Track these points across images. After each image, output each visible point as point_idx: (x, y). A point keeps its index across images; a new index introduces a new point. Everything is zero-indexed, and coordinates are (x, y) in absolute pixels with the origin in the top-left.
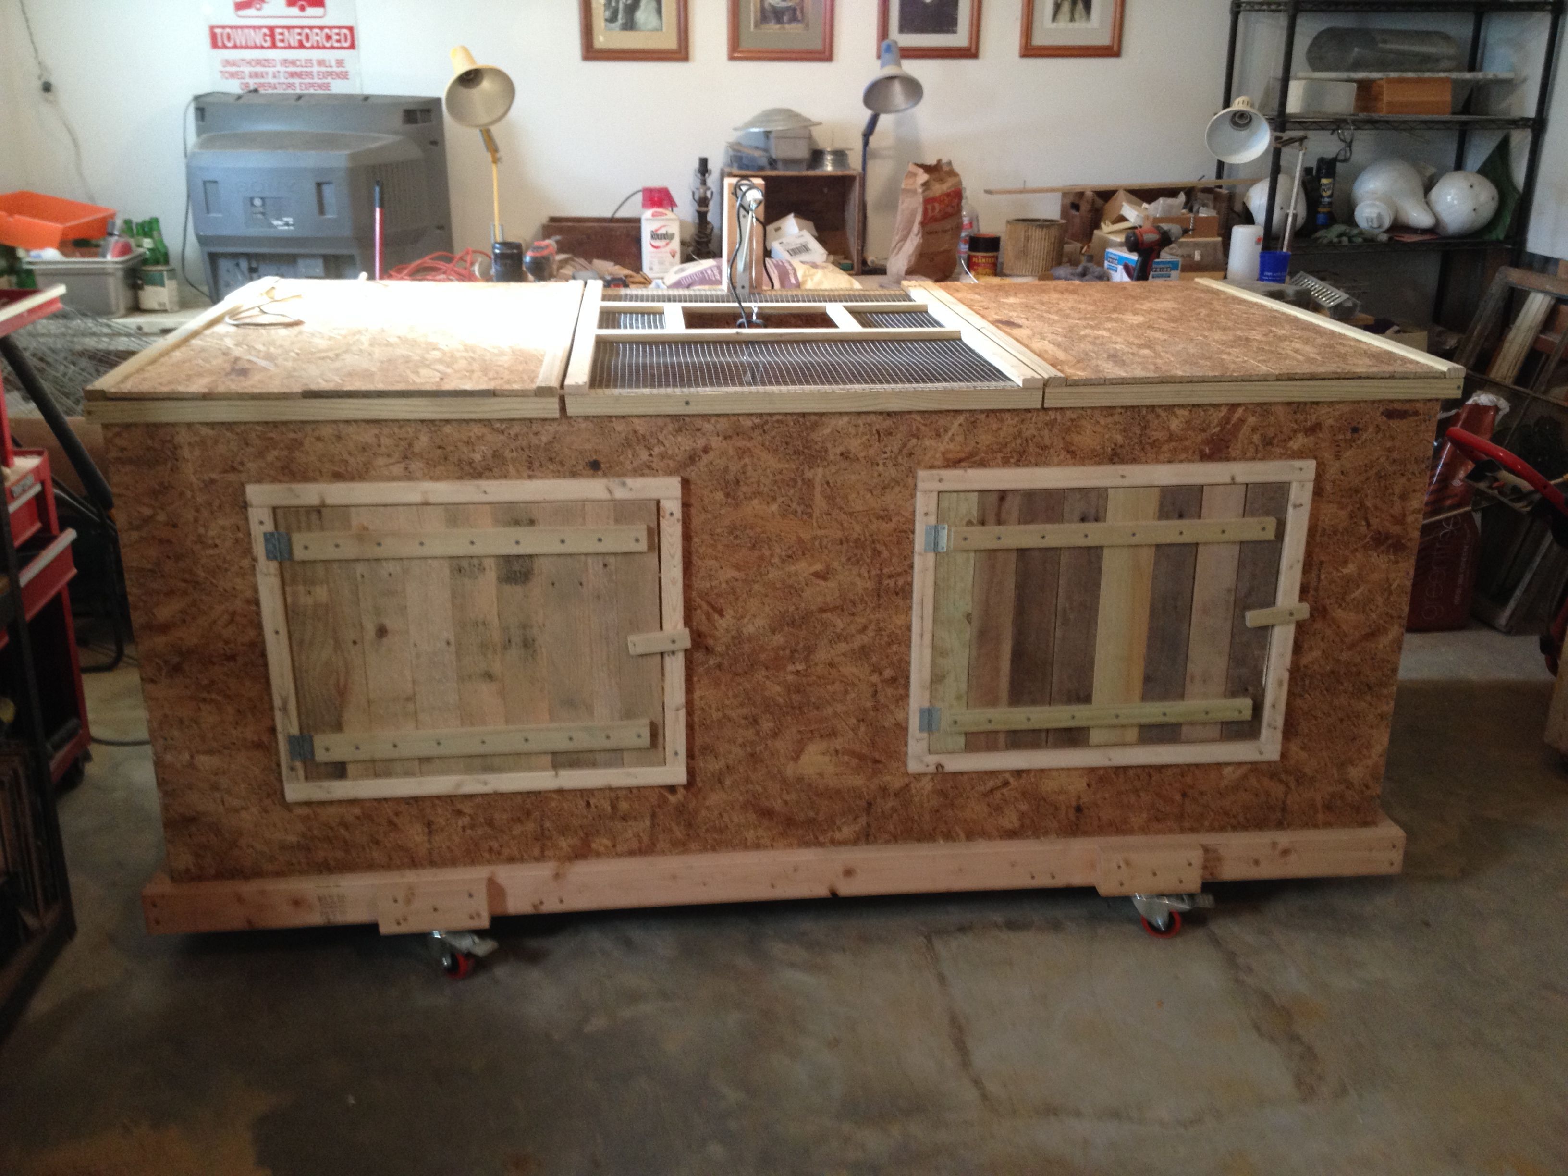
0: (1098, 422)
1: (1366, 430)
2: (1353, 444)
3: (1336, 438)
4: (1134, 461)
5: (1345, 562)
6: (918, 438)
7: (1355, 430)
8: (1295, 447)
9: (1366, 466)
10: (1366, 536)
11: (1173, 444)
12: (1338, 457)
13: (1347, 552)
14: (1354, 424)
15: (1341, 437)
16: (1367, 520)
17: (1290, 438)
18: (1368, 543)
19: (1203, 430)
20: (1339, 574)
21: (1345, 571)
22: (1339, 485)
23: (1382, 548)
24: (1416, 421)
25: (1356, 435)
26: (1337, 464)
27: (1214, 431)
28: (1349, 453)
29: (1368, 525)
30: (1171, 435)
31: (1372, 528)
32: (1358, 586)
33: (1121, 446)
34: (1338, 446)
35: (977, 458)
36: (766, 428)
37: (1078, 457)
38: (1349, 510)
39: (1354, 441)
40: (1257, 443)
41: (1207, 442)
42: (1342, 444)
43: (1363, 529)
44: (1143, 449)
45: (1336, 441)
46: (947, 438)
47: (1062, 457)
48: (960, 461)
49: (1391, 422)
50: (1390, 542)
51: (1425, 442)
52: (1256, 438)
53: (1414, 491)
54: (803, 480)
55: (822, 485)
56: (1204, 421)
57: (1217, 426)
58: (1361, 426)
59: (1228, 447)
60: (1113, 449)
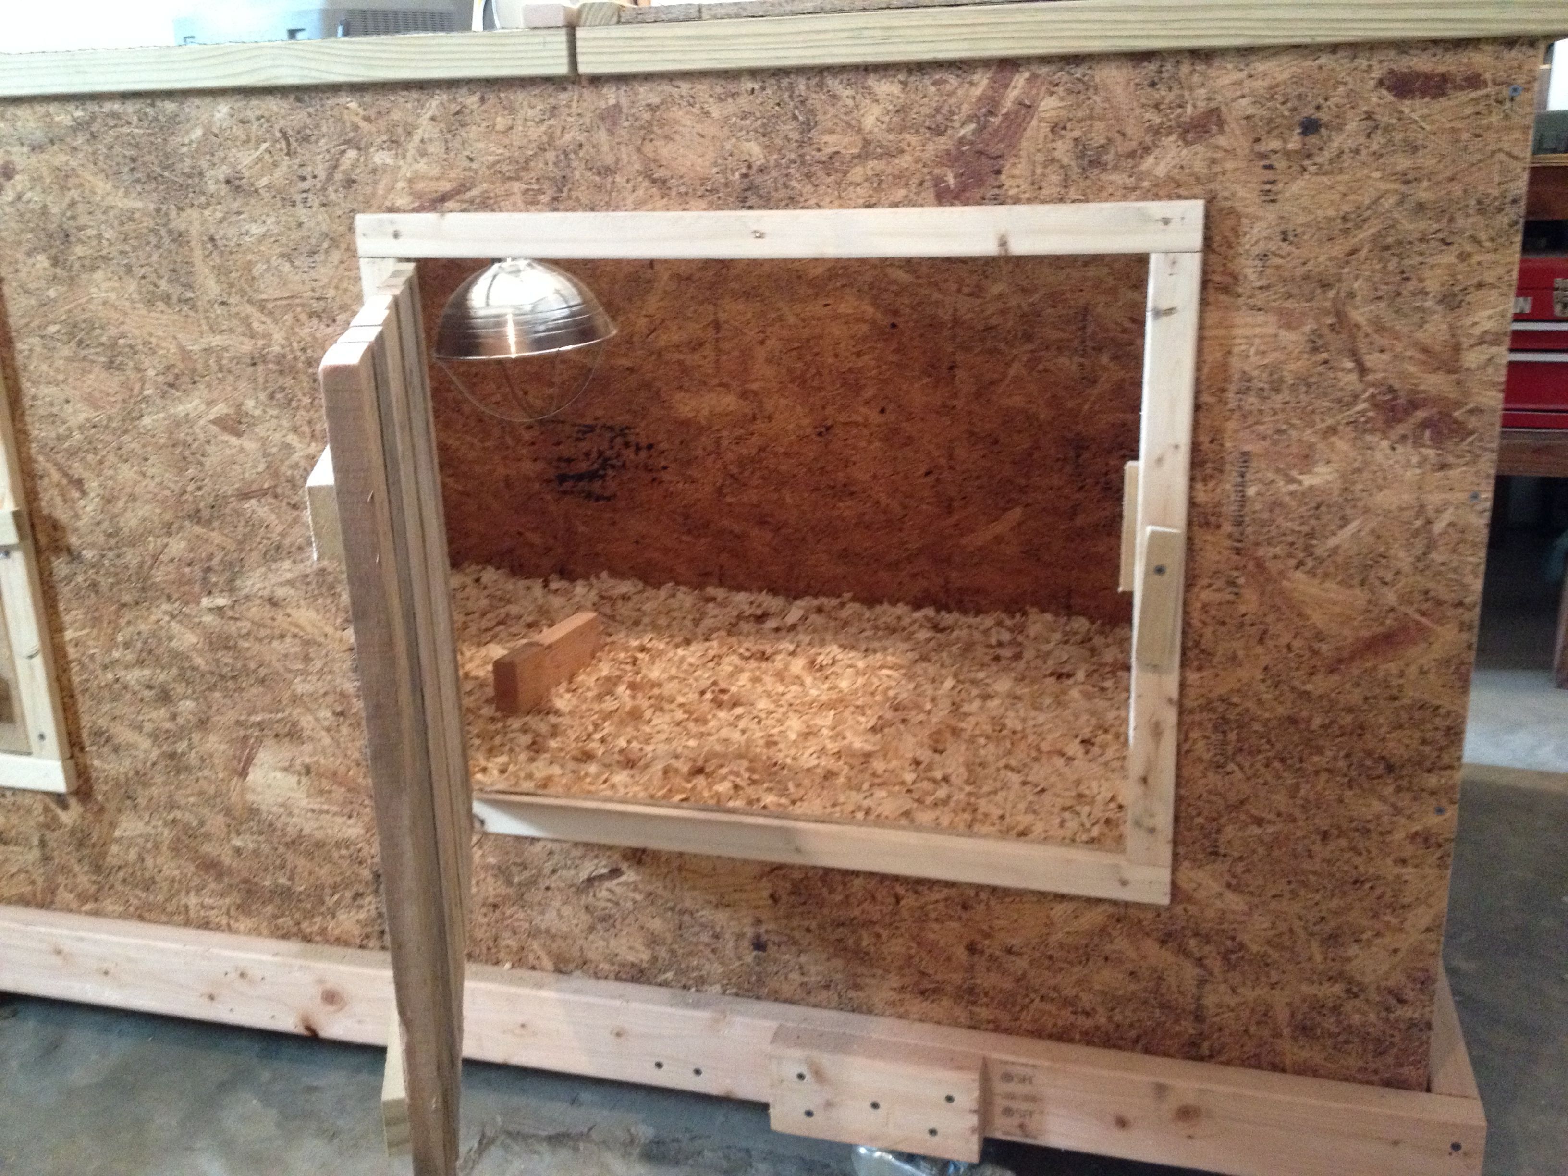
0: (707, 114)
1: (1340, 128)
2: (1306, 163)
3: (1262, 148)
4: (792, 202)
5: (1307, 460)
6: (359, 149)
7: (1310, 127)
8: (1161, 171)
9: (1345, 219)
10: (1356, 397)
11: (873, 164)
12: (1269, 197)
13: (1308, 435)
14: (1308, 111)
15: (1275, 144)
16: (1354, 354)
17: (1147, 150)
18: (1362, 413)
19: (938, 131)
20: (1293, 487)
21: (1308, 481)
22: (1278, 267)
23: (1401, 429)
24: (1476, 101)
25: (1313, 140)
26: (1270, 214)
27: (962, 132)
28: (1297, 186)
29: (1362, 370)
30: (867, 143)
31: (1370, 378)
32: (1345, 521)
33: (761, 170)
34: (1269, 167)
35: (474, 192)
36: (95, 128)
37: (674, 193)
38: (1307, 329)
39: (1309, 156)
40: (1065, 161)
41: (950, 158)
42: (1281, 164)
43: (1349, 379)
44: (808, 176)
45: (1263, 156)
46: (412, 147)
47: (640, 192)
48: (444, 198)
49: (1406, 106)
50: (1421, 414)
51: (1501, 156)
52: (1062, 149)
53: (1480, 286)
54: (170, 232)
55: (204, 243)
56: (938, 110)
57: (969, 119)
58: (1324, 116)
59: (998, 172)
60: (745, 176)
